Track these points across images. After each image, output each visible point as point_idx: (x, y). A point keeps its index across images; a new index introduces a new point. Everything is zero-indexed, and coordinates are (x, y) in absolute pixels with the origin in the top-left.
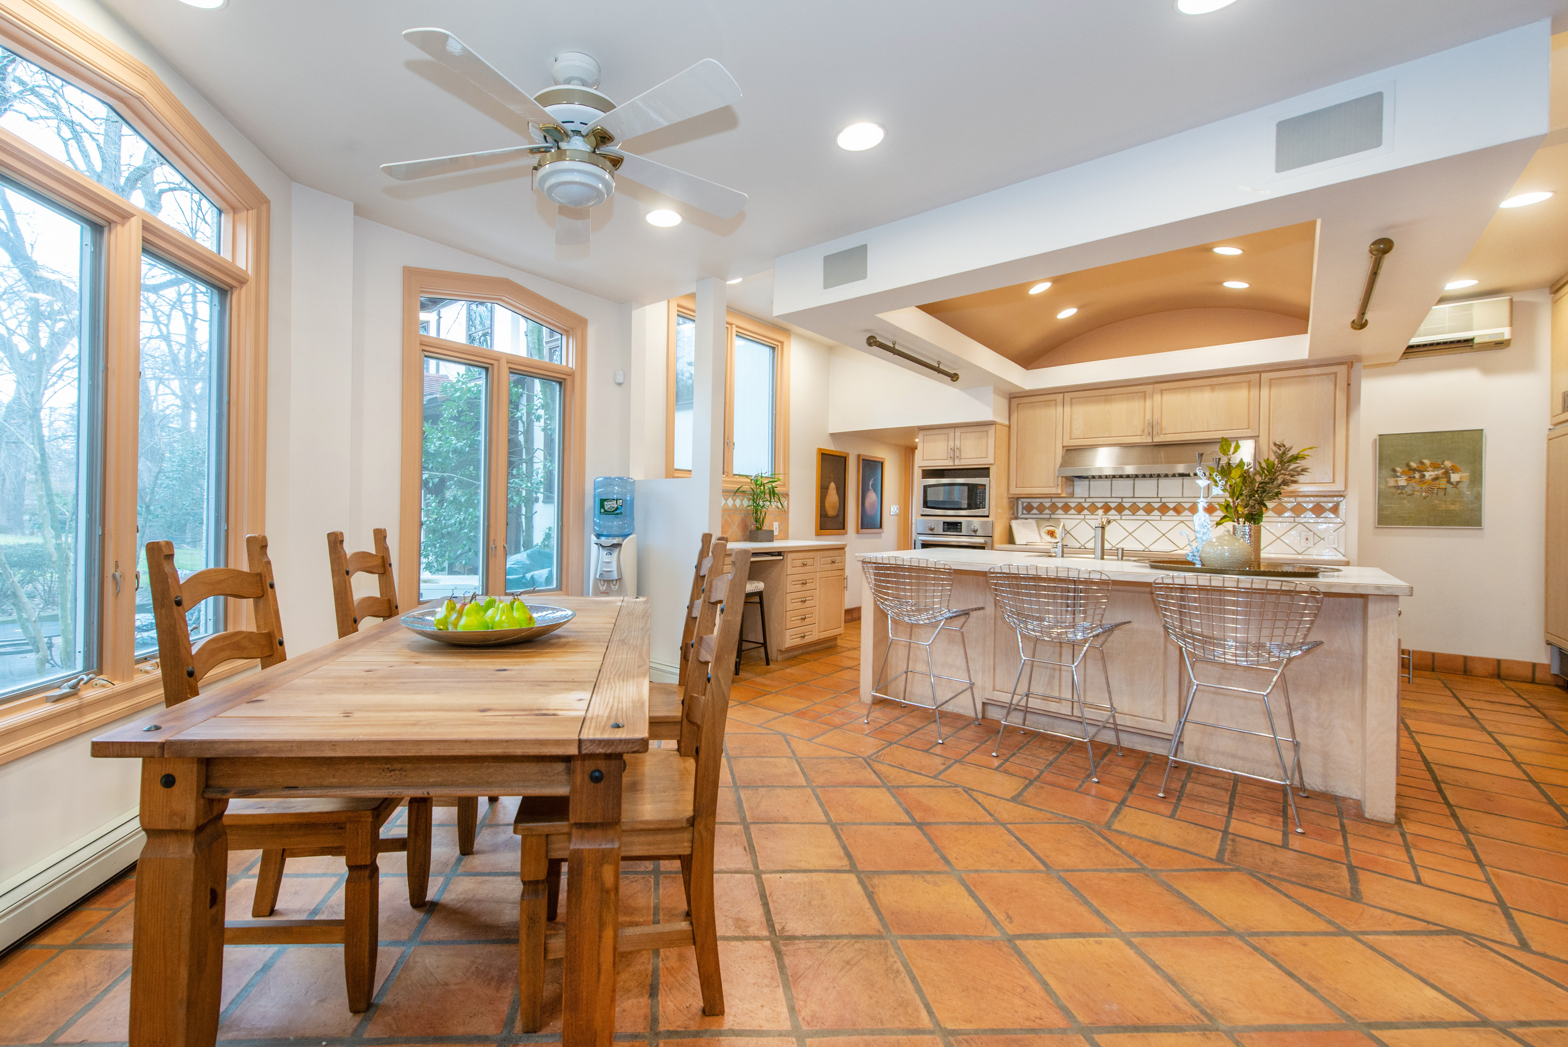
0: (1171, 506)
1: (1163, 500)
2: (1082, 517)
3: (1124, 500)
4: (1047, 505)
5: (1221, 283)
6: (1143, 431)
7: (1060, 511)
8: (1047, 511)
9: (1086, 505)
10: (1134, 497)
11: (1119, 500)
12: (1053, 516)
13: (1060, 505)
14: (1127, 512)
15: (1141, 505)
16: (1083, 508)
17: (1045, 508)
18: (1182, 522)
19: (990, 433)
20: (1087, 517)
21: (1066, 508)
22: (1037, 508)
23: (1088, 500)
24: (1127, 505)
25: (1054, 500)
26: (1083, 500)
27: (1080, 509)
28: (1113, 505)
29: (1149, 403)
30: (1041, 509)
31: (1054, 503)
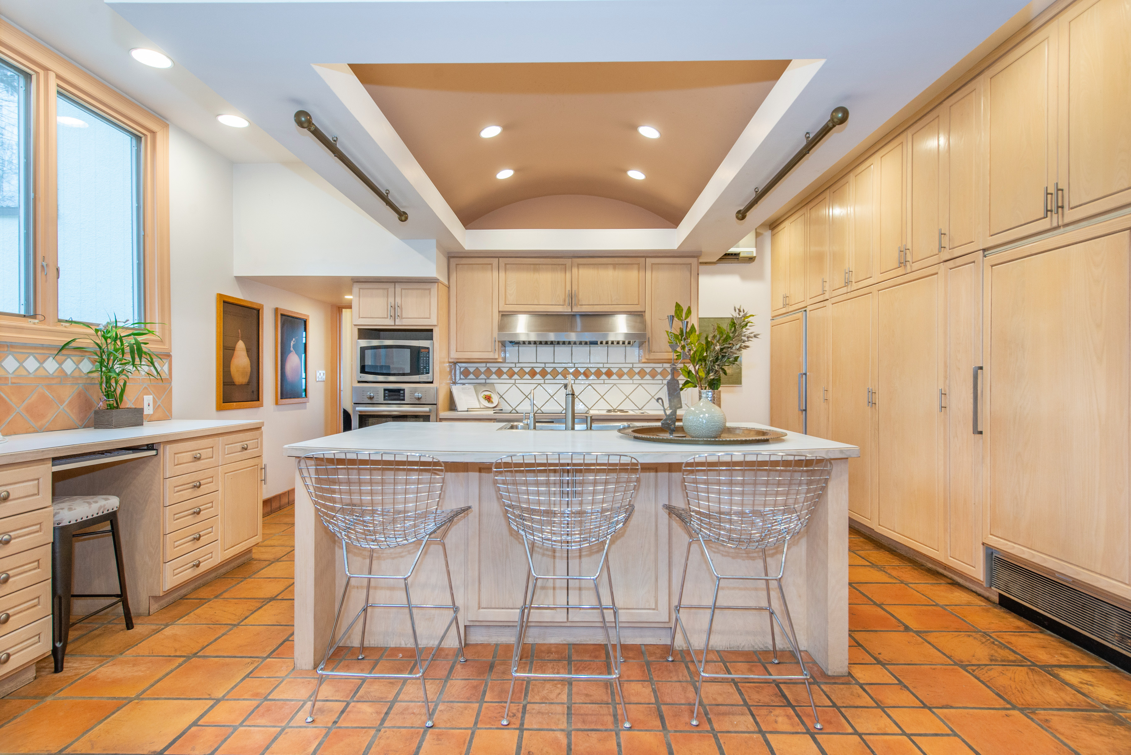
0: (582, 370)
1: (576, 365)
2: (513, 381)
3: (547, 365)
4: (483, 370)
5: (625, 171)
6: (565, 301)
7: (494, 376)
8: (483, 376)
9: (516, 370)
10: (554, 363)
11: (543, 365)
12: (488, 381)
13: (494, 370)
14: (549, 376)
15: (560, 370)
16: (514, 373)
17: (481, 373)
18: (590, 385)
19: (432, 290)
20: (517, 381)
21: (499, 373)
22: (473, 373)
23: (518, 365)
24: (549, 370)
25: (488, 365)
26: (513, 365)
27: (511, 374)
28: (538, 370)
29: (568, 275)
30: (477, 373)
31: (488, 368)
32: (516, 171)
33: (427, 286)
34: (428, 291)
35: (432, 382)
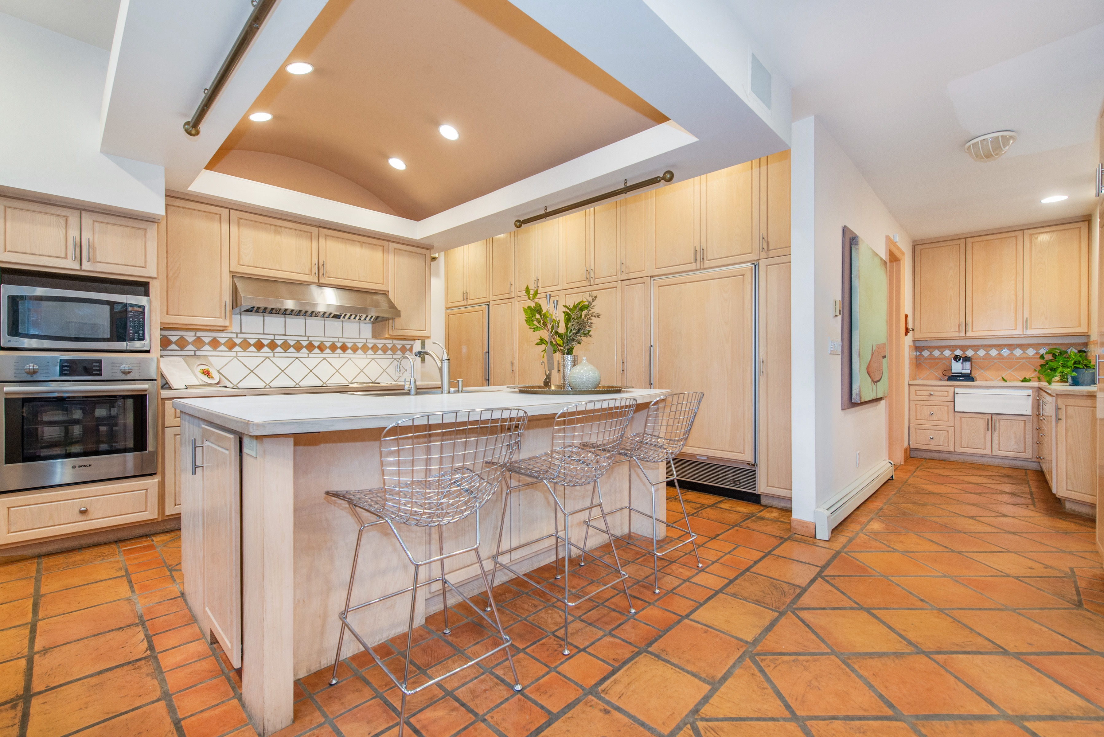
0: (316, 344)
1: (310, 339)
2: (234, 354)
3: (277, 337)
4: (190, 339)
5: (387, 157)
6: (311, 270)
7: (207, 347)
8: (190, 347)
9: (238, 341)
10: (285, 335)
11: (272, 337)
12: (198, 353)
13: (207, 340)
14: (279, 349)
15: (292, 343)
16: (234, 345)
17: (187, 343)
18: (325, 359)
20: (239, 354)
21: (215, 344)
22: (176, 343)
23: (240, 335)
24: (279, 343)
25: (199, 334)
26: (234, 335)
27: (231, 345)
28: (266, 342)
29: (315, 244)
30: (182, 344)
31: (199, 338)
32: (276, 118)
33: (143, 225)
34: (142, 232)
35: (148, 352)
